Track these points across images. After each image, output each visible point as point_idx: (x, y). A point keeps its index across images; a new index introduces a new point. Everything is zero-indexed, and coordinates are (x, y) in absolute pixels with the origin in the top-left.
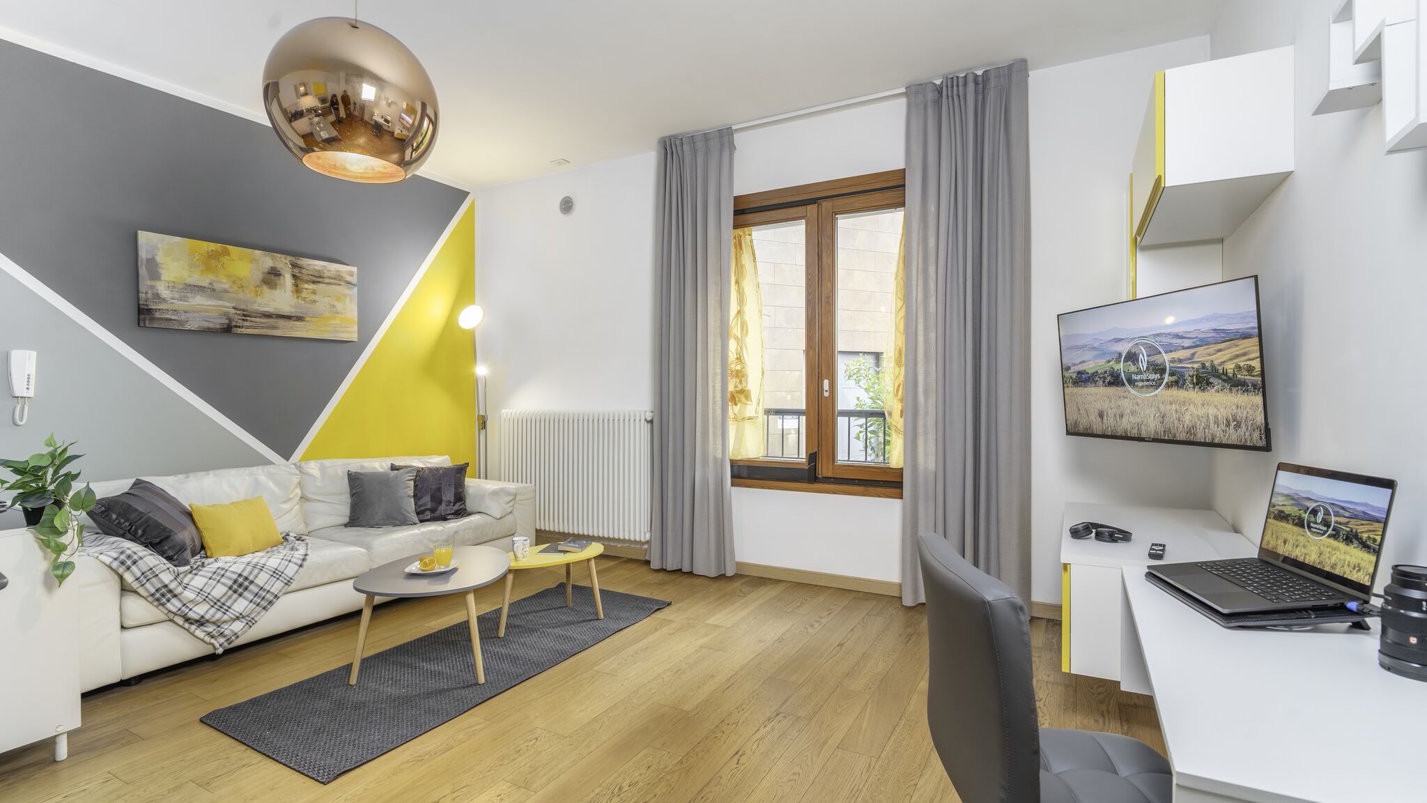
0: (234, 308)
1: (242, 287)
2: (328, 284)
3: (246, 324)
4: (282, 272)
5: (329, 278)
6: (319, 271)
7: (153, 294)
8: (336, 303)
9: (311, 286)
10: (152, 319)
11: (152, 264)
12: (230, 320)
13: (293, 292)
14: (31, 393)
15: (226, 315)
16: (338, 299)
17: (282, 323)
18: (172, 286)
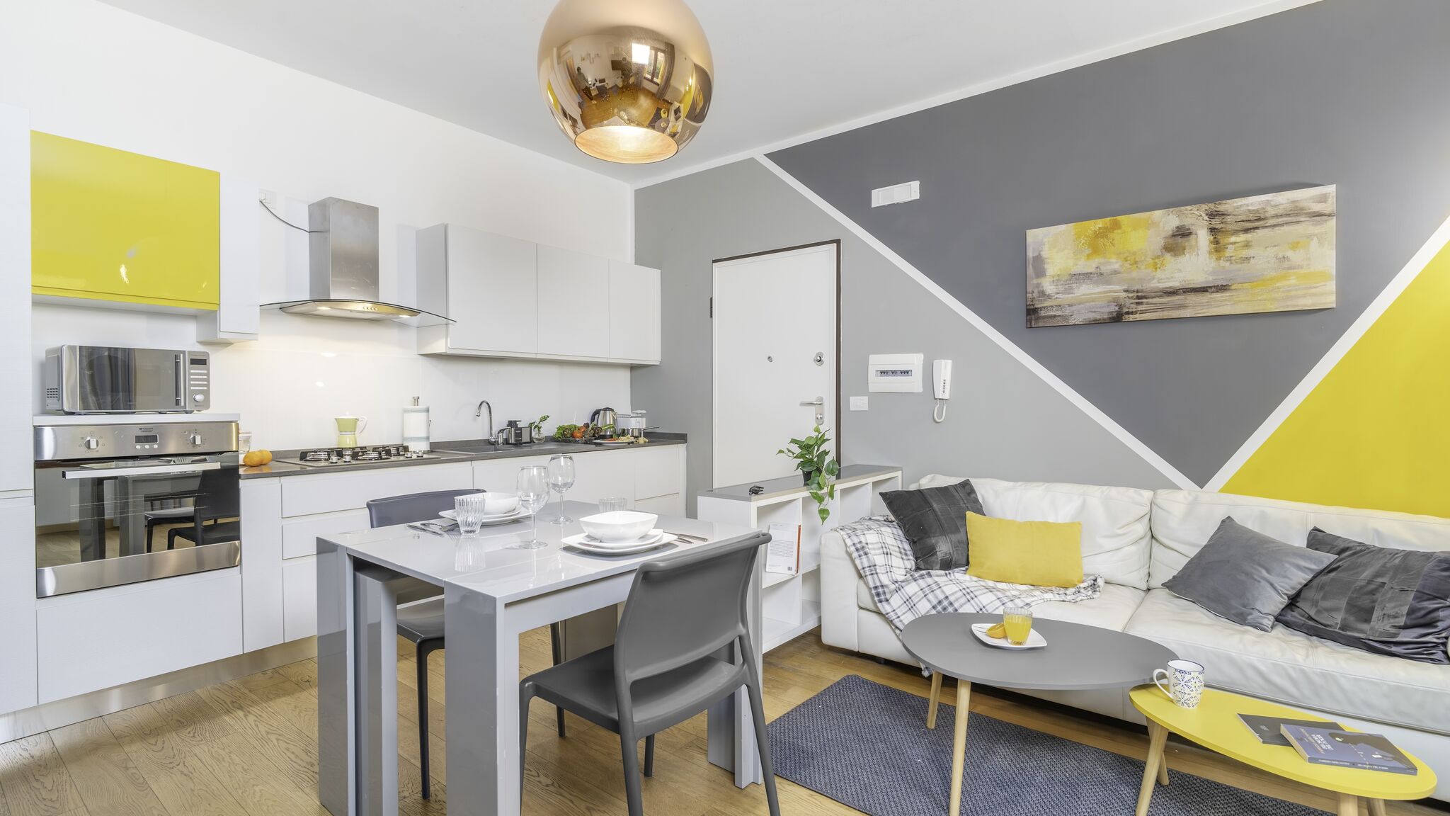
0: (1126, 291)
1: (1136, 262)
2: (1274, 226)
3: (1141, 308)
4: (1193, 229)
5: (1276, 216)
6: (1257, 211)
7: (1039, 293)
8: (1289, 254)
9: (1242, 237)
10: (1038, 319)
11: (1039, 260)
12: (1121, 306)
13: (1210, 253)
14: (947, 396)
15: (1116, 301)
16: (1295, 246)
17: (1192, 299)
18: (1056, 281)
